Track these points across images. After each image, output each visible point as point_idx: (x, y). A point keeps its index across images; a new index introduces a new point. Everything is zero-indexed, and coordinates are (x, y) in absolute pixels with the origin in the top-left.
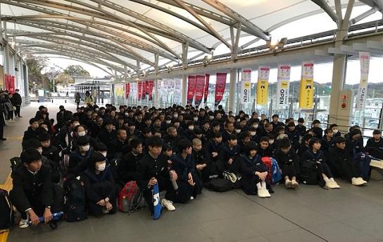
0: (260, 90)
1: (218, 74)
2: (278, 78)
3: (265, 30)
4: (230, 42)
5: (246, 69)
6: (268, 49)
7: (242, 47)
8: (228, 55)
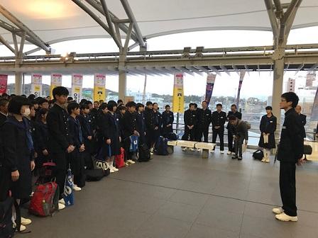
3: (45, 42)
5: (36, 74)
6: (59, 59)
7: (26, 53)
8: (12, 58)
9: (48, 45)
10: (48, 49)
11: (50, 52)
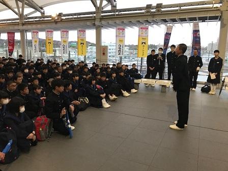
0: (48, 45)
1: (8, 33)
2: (61, 38)
3: (40, 6)
4: (16, 10)
5: (34, 31)
6: (50, 19)
7: (26, 15)
8: (17, 19)
9: (42, 8)
10: (42, 11)
11: (44, 13)
